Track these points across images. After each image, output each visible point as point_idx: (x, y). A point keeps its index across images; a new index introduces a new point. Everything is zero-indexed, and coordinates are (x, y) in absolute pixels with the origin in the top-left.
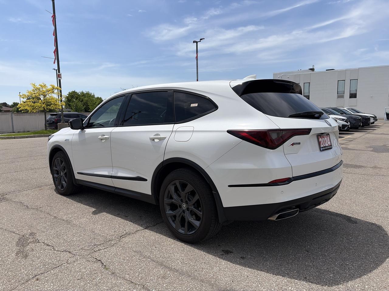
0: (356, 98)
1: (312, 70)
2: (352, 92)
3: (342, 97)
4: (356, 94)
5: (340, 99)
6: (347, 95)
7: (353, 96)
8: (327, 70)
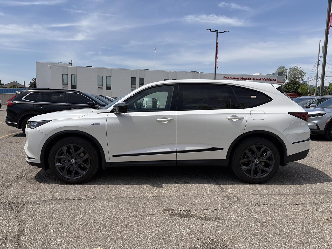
0: (111, 90)
1: (71, 64)
2: (108, 86)
3: (102, 89)
4: (111, 87)
5: (100, 90)
6: (105, 87)
7: (109, 88)
8: (87, 66)
